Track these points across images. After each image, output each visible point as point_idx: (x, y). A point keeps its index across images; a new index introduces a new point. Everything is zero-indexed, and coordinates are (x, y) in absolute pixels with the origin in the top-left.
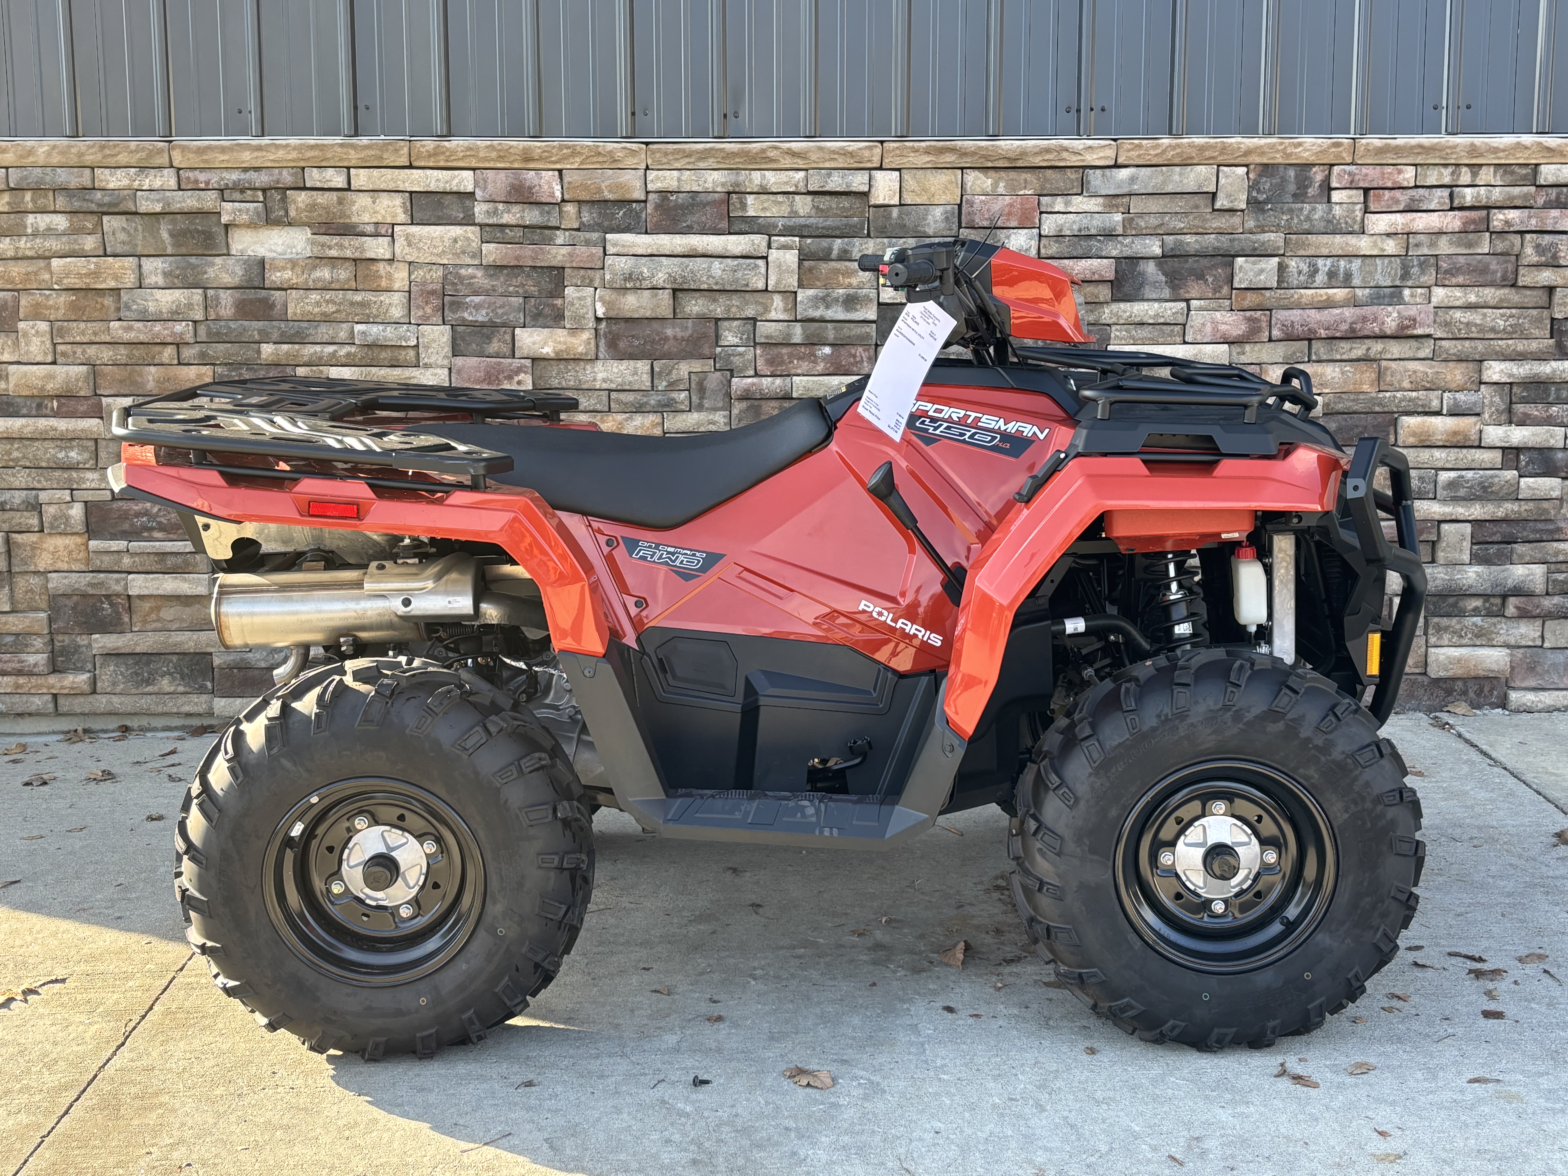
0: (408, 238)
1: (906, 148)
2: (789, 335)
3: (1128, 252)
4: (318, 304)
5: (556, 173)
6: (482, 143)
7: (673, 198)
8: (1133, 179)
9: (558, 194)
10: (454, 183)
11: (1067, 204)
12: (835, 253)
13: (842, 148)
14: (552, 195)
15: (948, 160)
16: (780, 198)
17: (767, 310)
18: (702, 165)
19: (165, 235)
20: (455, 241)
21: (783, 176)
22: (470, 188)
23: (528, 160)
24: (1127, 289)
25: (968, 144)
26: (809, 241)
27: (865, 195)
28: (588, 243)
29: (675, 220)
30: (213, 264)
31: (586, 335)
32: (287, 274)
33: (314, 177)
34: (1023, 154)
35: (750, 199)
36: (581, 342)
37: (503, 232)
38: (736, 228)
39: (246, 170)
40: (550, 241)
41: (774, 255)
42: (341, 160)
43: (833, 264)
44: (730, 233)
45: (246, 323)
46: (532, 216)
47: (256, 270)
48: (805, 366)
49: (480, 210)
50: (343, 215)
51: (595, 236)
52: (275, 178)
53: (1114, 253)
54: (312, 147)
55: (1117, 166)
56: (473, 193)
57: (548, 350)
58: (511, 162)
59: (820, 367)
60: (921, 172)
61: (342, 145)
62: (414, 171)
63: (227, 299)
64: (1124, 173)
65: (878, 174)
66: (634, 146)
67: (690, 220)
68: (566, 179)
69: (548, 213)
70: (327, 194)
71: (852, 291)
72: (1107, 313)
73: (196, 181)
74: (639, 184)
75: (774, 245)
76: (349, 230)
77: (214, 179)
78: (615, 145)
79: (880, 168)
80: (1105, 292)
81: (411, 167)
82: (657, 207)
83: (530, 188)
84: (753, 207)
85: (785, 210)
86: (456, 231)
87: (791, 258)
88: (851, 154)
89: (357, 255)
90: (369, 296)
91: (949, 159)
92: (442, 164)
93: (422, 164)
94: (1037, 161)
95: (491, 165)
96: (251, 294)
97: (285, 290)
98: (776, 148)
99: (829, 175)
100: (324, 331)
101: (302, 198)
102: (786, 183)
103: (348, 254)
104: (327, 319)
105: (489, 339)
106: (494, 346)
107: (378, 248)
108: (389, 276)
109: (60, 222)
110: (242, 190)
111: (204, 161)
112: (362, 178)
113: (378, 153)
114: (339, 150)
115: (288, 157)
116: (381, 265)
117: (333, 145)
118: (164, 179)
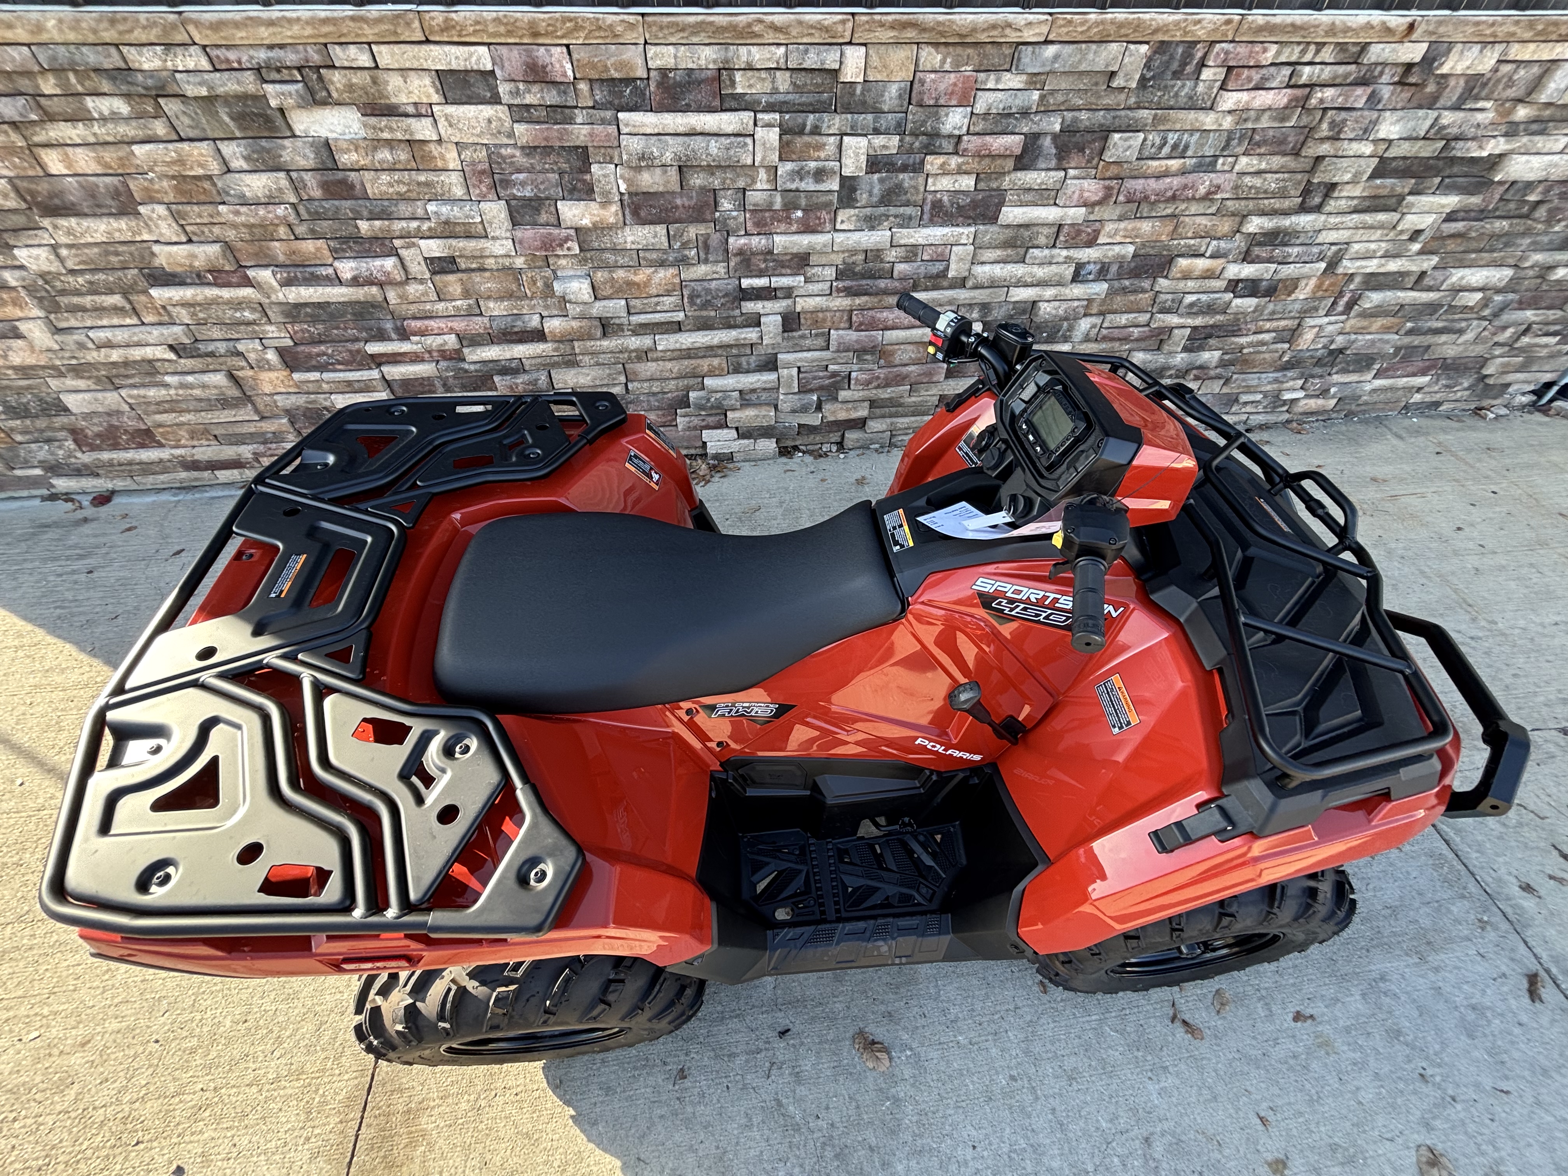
0: (447, 119)
1: (874, 21)
2: (771, 204)
3: (1035, 129)
4: (390, 185)
5: (565, 49)
7: (671, 75)
8: (1056, 57)
9: (570, 73)
10: (474, 59)
11: (998, 81)
12: (808, 128)
13: (819, 22)
14: (565, 74)
15: (909, 35)
16: (764, 74)
17: (754, 182)
18: (695, 40)
19: (227, 119)
20: (489, 121)
21: (766, 52)
22: (489, 67)
23: (536, 35)
24: (1027, 159)
26: (788, 118)
27: (835, 73)
28: (603, 122)
29: (675, 98)
30: (284, 148)
31: (615, 208)
32: (354, 157)
33: (340, 55)
35: (739, 77)
36: (611, 214)
37: (528, 111)
38: (726, 105)
39: (271, 47)
40: (571, 121)
41: (760, 132)
42: (357, 35)
43: (807, 139)
44: (722, 110)
45: (336, 203)
46: (552, 97)
47: (325, 154)
48: (783, 227)
49: (503, 89)
50: (382, 96)
51: (609, 114)
52: (302, 56)
53: (1025, 127)
54: (325, 21)
55: (1047, 42)
56: (492, 72)
57: (586, 222)
58: (521, 37)
59: (794, 228)
60: (885, 49)
61: (353, 18)
62: (432, 47)
63: (310, 181)
64: (1051, 49)
65: (849, 50)
66: (631, 19)
67: (689, 98)
68: (575, 56)
69: (565, 93)
70: (359, 73)
71: (820, 164)
72: (1008, 180)
73: (228, 61)
74: (640, 61)
75: (759, 123)
76: (391, 111)
77: (245, 58)
78: (614, 17)
79: (850, 43)
80: (1010, 164)
81: (428, 41)
82: (659, 85)
83: (544, 67)
84: (742, 85)
85: (767, 87)
86: (487, 111)
87: (773, 136)
88: (826, 29)
89: (407, 137)
90: (432, 177)
92: (456, 39)
93: (437, 39)
94: (983, 37)
95: (503, 40)
96: (331, 176)
97: (358, 170)
98: (760, 21)
99: (806, 51)
100: (404, 209)
101: (337, 79)
102: (769, 59)
103: (399, 136)
104: (403, 198)
105: (538, 211)
106: (544, 217)
107: (423, 129)
108: (443, 157)
109: (122, 107)
110: (278, 70)
111: (224, 38)
112: (386, 55)
113: (392, 28)
114: (351, 24)
115: (306, 33)
116: (432, 146)
117: (343, 19)
118: (194, 60)
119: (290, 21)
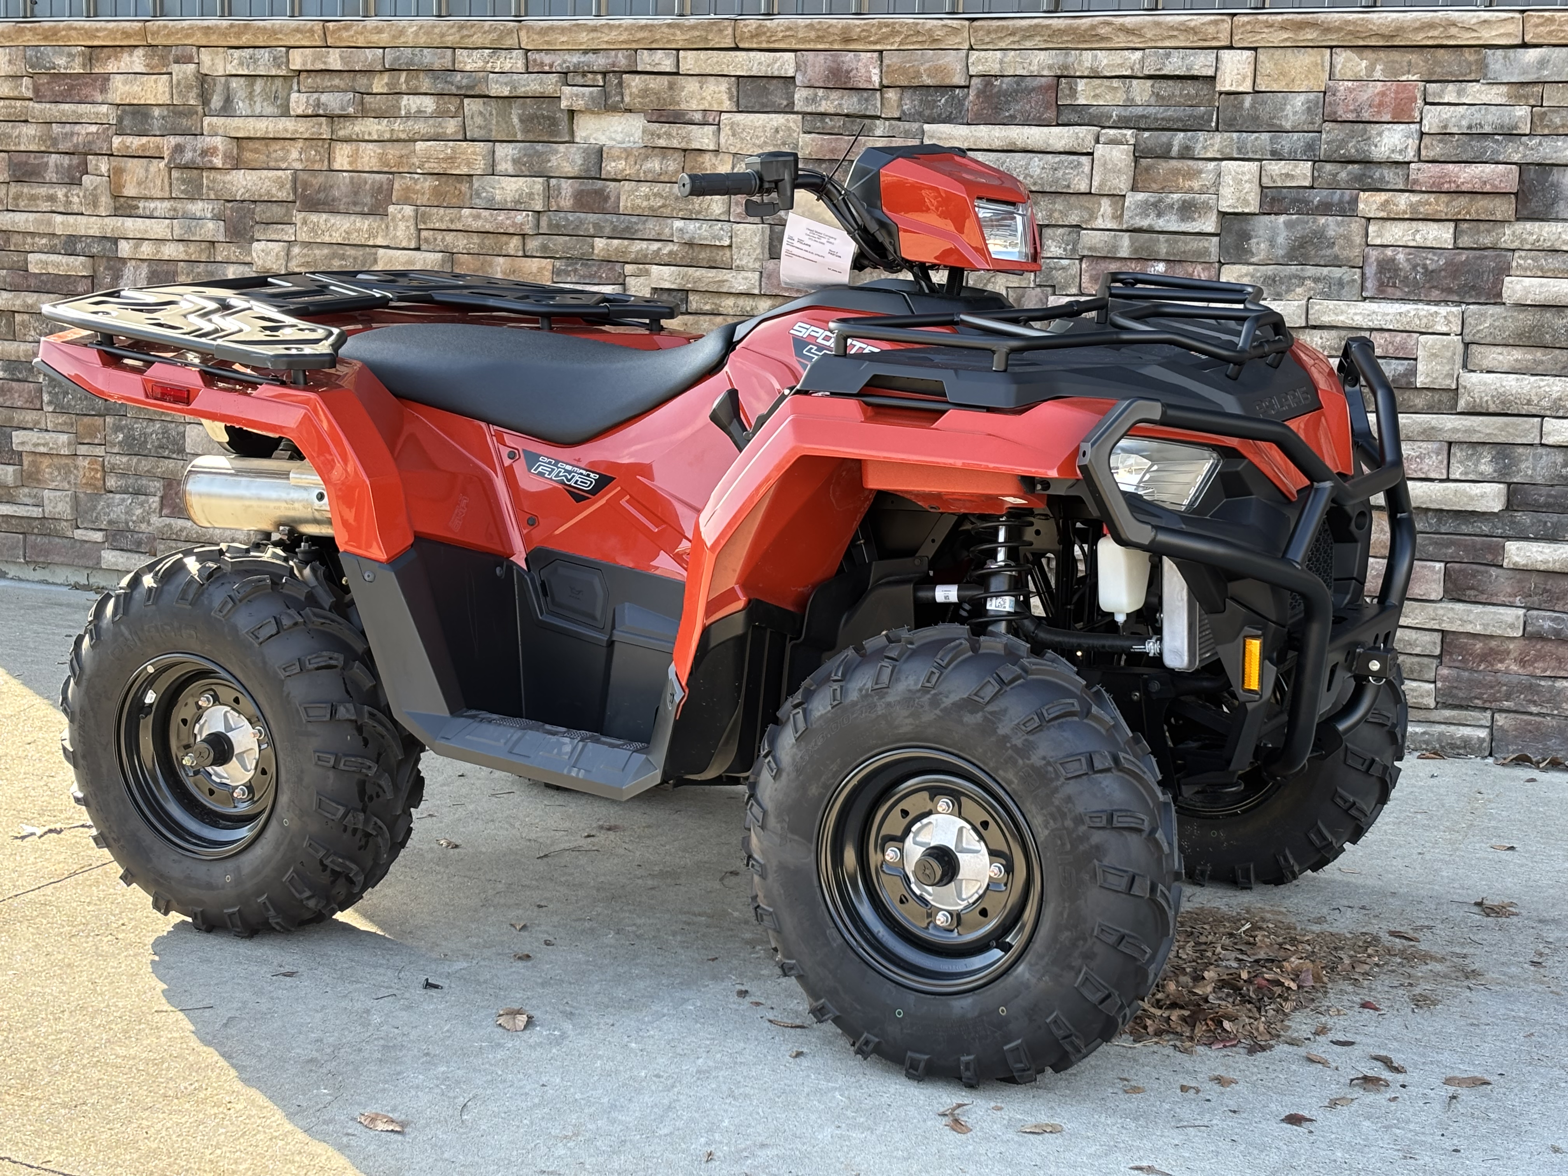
0: (732, 125)
1: (1257, 22)
2: (1116, 248)
3: (1536, 158)
4: (647, 197)
5: (876, 55)
6: (802, 21)
7: (997, 83)
8: (1542, 63)
9: (876, 79)
10: (776, 66)
11: (1459, 93)
12: (1175, 150)
13: (1184, 23)
14: (871, 79)
15: (1310, 37)
16: (1114, 83)
17: (1093, 217)
18: (1028, 44)
19: (516, 120)
20: (777, 131)
21: (1117, 57)
22: (790, 73)
23: (847, 40)
24: (1535, 204)
25: (1334, 17)
26: (1146, 134)
27: (1213, 79)
28: (907, 134)
29: (997, 109)
30: (557, 152)
32: (621, 165)
33: (645, 61)
34: (1400, 30)
35: (1081, 85)
37: (822, 121)
38: (1063, 119)
39: (586, 52)
40: (869, 133)
41: (1101, 151)
42: (669, 41)
43: (1174, 163)
44: (1058, 125)
45: (583, 215)
46: (850, 104)
47: (594, 159)
49: (800, 95)
50: (673, 102)
51: (915, 126)
52: (610, 61)
53: (1516, 158)
54: (644, 25)
55: (1525, 45)
56: (793, 78)
58: (831, 43)
60: (1280, 51)
61: (669, 26)
62: (738, 53)
63: (567, 188)
64: (1532, 54)
65: (1225, 55)
66: (955, 23)
67: (1014, 108)
68: (886, 62)
69: (867, 100)
70: (659, 78)
71: (1188, 196)
72: (1508, 235)
73: (542, 64)
74: (959, 67)
75: (1101, 139)
76: (677, 118)
77: (558, 61)
78: (935, 22)
79: (1229, 47)
80: (1504, 208)
81: (735, 48)
82: (980, 93)
83: (848, 72)
84: (1084, 93)
85: (1120, 98)
86: (778, 120)
87: (1125, 154)
88: (1194, 31)
89: (683, 145)
91: (1310, 35)
92: (764, 45)
93: (746, 46)
94: (1419, 39)
95: (811, 46)
96: (590, 185)
97: (619, 181)
98: (1109, 24)
99: (1168, 56)
100: (651, 227)
101: (635, 83)
102: (1121, 65)
103: (675, 143)
104: (654, 214)
107: (703, 137)
108: (714, 165)
109: (429, 104)
110: (584, 74)
111: (548, 43)
112: (690, 61)
113: (704, 34)
114: (666, 30)
115: (622, 38)
116: (707, 156)
117: (660, 26)
118: (514, 61)
119: (611, 27)
